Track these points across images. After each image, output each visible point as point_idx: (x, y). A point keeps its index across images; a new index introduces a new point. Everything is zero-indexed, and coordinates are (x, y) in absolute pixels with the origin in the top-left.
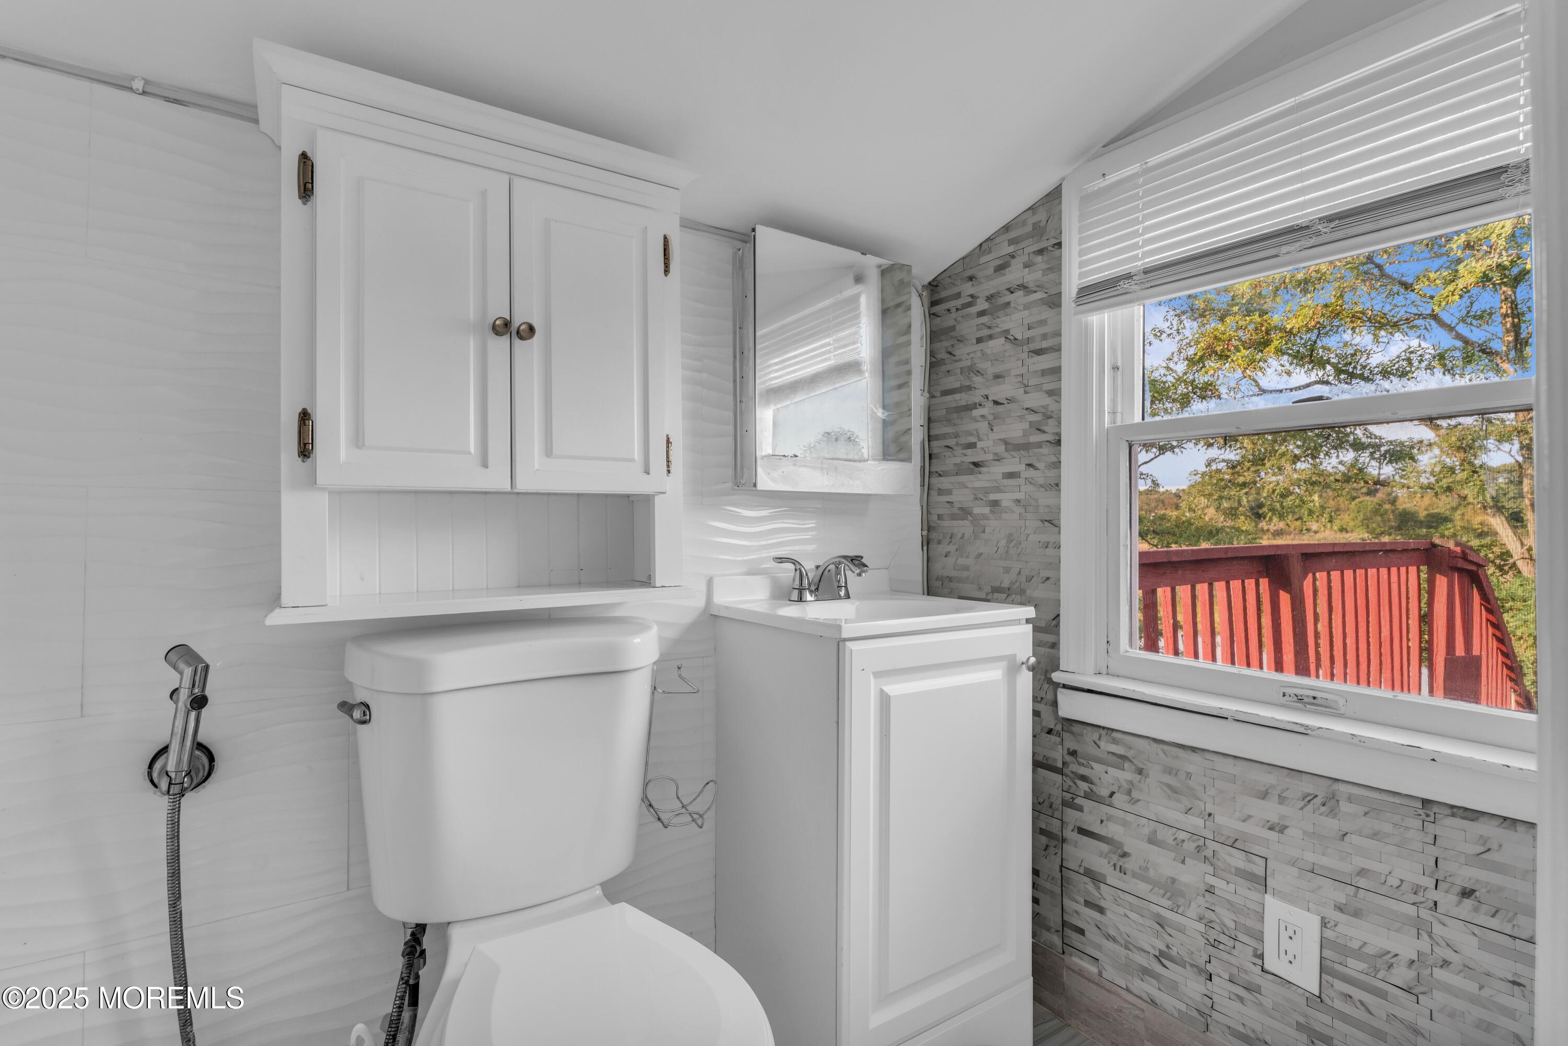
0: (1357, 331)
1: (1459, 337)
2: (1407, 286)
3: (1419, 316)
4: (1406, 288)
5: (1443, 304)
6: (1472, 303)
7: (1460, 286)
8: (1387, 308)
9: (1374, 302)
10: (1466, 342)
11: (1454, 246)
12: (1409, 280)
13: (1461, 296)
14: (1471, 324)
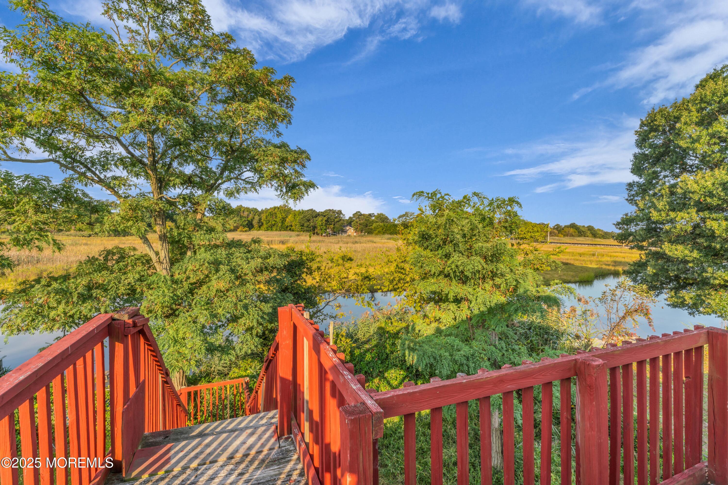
0: (77, 135)
1: (129, 152)
2: (104, 118)
3: (111, 137)
4: (103, 118)
5: (121, 132)
6: (135, 137)
7: (130, 126)
8: (93, 127)
9: (86, 121)
10: (133, 155)
11: (127, 103)
12: (105, 114)
13: (130, 132)
14: (135, 147)
